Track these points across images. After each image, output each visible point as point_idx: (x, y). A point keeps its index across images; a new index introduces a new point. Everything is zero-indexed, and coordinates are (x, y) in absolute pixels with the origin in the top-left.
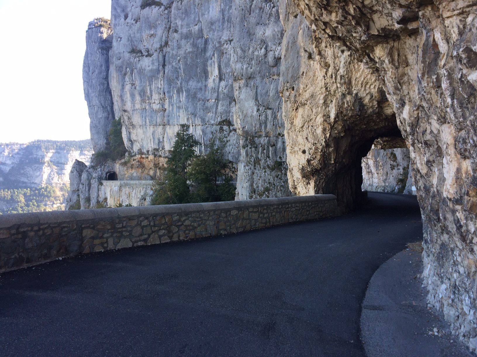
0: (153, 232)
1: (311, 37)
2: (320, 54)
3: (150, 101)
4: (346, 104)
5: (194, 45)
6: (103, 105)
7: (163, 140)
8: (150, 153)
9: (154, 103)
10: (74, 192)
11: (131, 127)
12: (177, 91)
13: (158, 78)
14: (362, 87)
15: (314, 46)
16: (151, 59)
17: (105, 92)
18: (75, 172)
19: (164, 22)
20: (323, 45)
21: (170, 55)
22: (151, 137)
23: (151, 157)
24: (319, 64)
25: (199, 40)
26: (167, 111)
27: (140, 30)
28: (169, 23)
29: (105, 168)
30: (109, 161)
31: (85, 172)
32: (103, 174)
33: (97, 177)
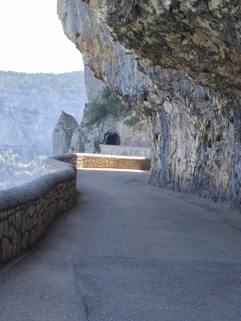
18: (61, 131)
29: (104, 127)
30: (110, 118)
31: (77, 132)
32: (101, 136)
33: (93, 141)
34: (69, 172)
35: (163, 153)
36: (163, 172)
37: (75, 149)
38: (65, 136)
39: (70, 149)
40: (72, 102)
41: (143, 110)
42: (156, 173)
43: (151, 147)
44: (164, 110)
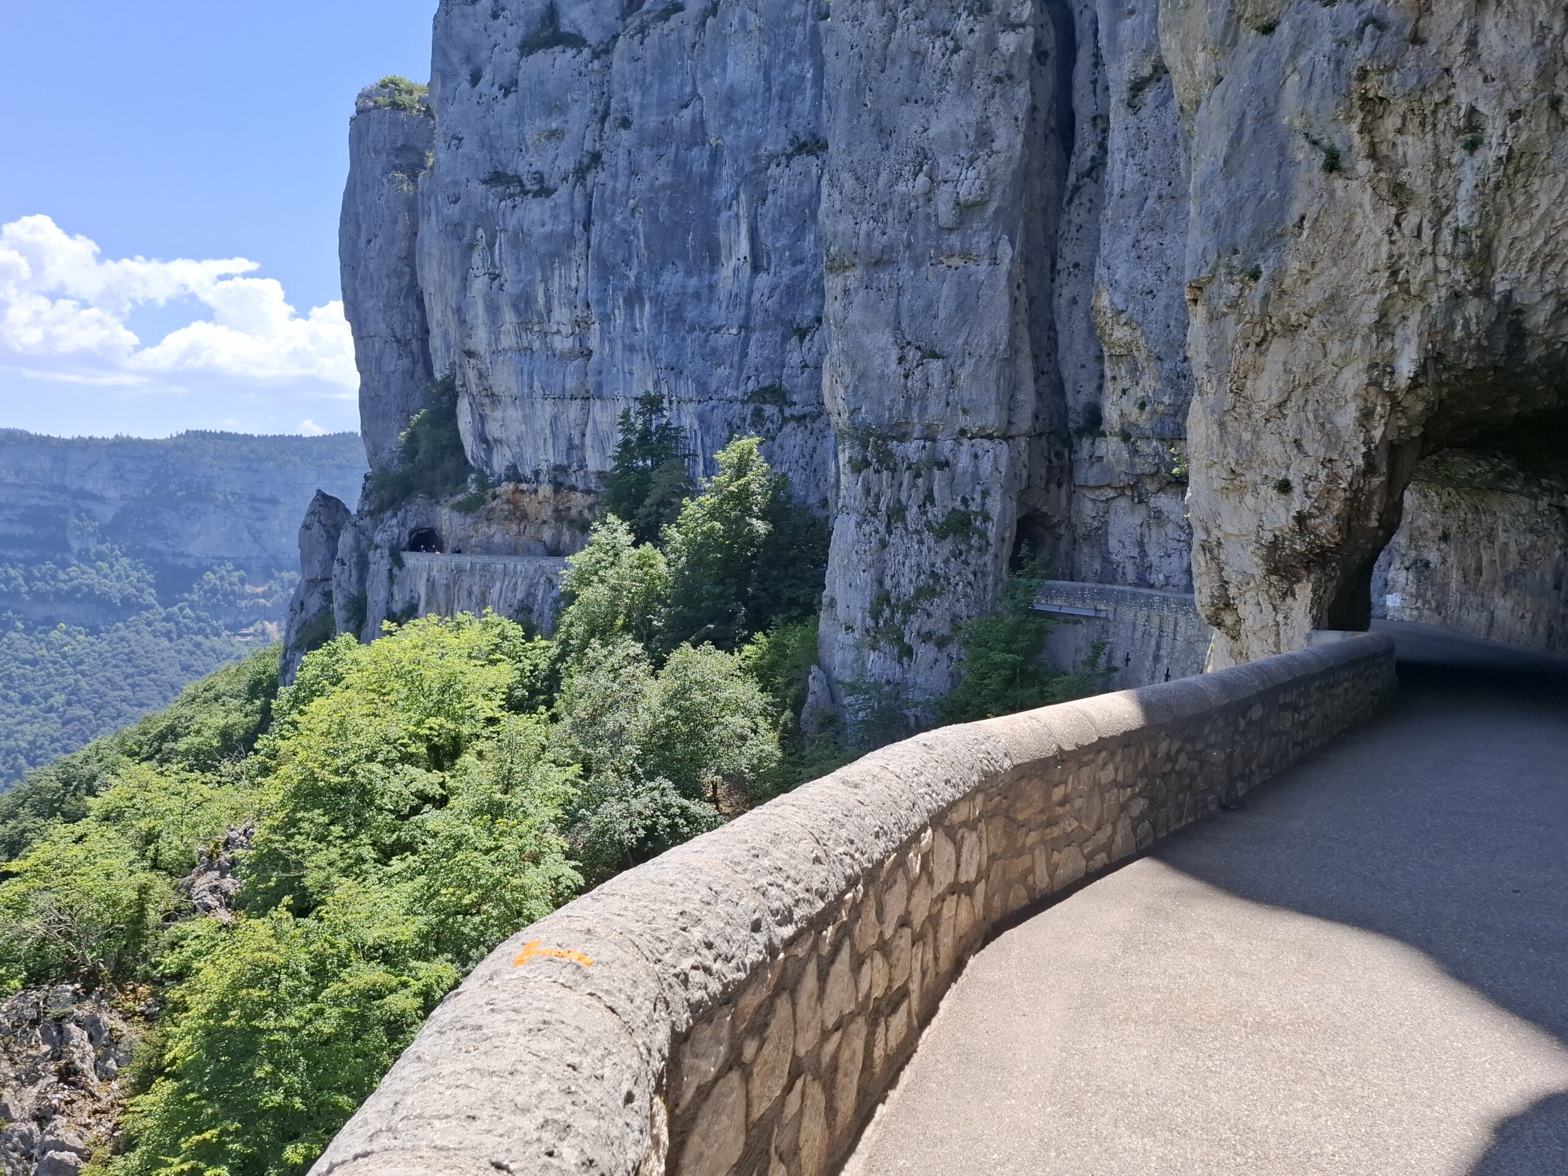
1: (1348, 95)
2: (1373, 154)
3: (546, 327)
4: (1459, 328)
5: (679, 165)
6: (399, 335)
7: (583, 444)
8: (541, 478)
9: (558, 332)
10: (311, 583)
11: (486, 401)
12: (625, 300)
13: (570, 259)
14: (1530, 269)
15: (1354, 127)
16: (548, 203)
17: (406, 297)
18: (316, 528)
19: (589, 95)
20: (1391, 123)
21: (608, 193)
22: (548, 432)
23: (546, 490)
24: (1370, 190)
25: (695, 152)
26: (595, 357)
27: (518, 115)
28: (605, 97)
29: (408, 516)
30: (419, 499)
31: (350, 528)
32: (402, 536)
33: (388, 544)
38: (325, 537)
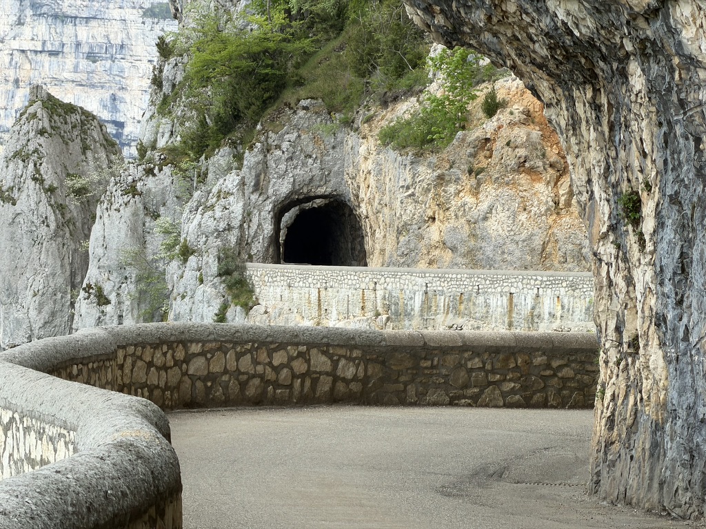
0: (490, 383)
18: (29, 197)
29: (272, 164)
30: (301, 113)
31: (120, 200)
32: (255, 220)
33: (215, 243)
34: (139, 456)
35: (680, 303)
36: (679, 423)
37: (113, 298)
38: (53, 226)
39: (82, 294)
40: (83, 33)
41: (544, 52)
42: (633, 428)
43: (599, 273)
44: (679, 45)
